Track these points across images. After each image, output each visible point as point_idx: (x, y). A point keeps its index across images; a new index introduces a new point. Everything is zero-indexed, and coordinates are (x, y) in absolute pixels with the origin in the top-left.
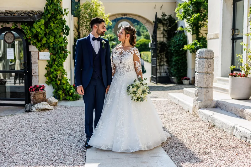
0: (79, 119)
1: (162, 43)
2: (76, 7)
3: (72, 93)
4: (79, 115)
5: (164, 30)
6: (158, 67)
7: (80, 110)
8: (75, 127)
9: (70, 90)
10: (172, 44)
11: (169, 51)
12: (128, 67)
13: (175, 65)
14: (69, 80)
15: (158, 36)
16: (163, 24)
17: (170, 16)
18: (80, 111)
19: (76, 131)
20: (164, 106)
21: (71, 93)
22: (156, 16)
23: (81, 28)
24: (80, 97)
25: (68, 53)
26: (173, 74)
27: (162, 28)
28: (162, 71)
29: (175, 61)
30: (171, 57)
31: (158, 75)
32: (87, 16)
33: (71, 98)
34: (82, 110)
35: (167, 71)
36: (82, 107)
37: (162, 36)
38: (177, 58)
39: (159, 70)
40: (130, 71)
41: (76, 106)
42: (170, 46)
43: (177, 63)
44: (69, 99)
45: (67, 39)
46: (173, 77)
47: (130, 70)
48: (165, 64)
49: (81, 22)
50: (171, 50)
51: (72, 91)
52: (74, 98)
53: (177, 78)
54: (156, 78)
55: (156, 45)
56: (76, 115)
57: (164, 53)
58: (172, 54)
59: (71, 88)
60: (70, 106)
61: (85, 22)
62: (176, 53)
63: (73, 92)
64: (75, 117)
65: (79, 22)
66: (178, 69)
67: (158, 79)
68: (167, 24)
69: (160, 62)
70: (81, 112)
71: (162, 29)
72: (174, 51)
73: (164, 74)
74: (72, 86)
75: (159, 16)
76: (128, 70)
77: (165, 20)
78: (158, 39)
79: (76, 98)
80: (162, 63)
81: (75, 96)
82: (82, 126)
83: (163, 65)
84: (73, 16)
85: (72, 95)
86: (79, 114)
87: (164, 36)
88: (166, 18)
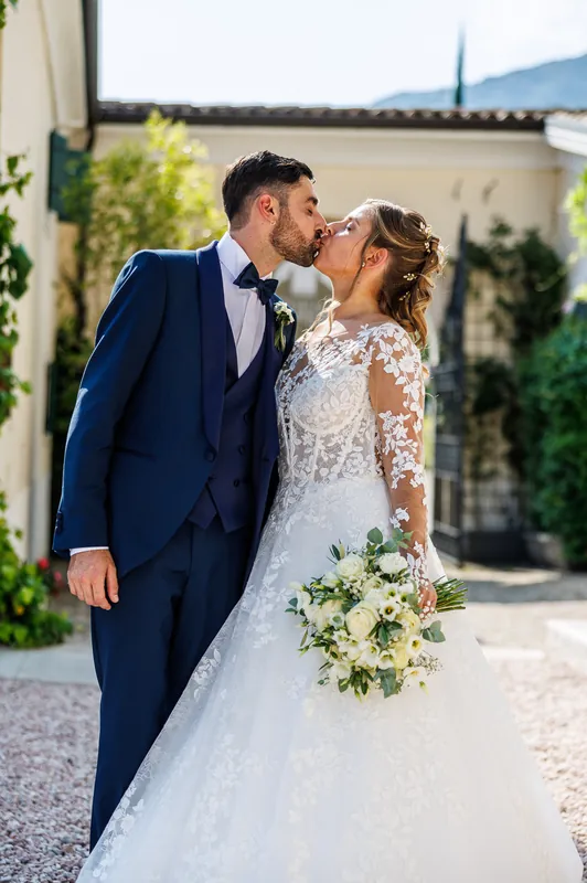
0: (57, 763)
1: (487, 369)
2: (71, 166)
3: (30, 608)
4: (60, 738)
5: (500, 301)
6: (468, 485)
7: (68, 702)
8: (31, 815)
9: (17, 588)
10: (544, 369)
11: (523, 402)
12: (329, 450)
13: (558, 476)
14: (18, 534)
15: (470, 329)
16: (496, 274)
17: (533, 235)
18: (64, 708)
19: (31, 846)
20: (532, 695)
21: (22, 604)
22: (463, 230)
23: (90, 276)
24: (70, 630)
25: (17, 392)
26: (546, 521)
27: (487, 294)
28: (487, 503)
29: (556, 457)
30: (537, 437)
31: (468, 523)
32: (126, 215)
33: (21, 633)
34: (75, 704)
35: (513, 504)
36: (79, 686)
37: (488, 329)
38: (570, 438)
39: (468, 502)
40: (340, 475)
41: (44, 678)
42: (530, 379)
43: (566, 464)
44: (12, 638)
45: (14, 316)
46: (544, 538)
47: (336, 469)
48: (504, 468)
49: (93, 243)
50: (537, 400)
51: (27, 595)
52: (39, 631)
53: (567, 539)
54: (458, 540)
55: (458, 374)
56: (42, 732)
57: (497, 416)
58: (542, 421)
59: (22, 578)
60: (15, 680)
61: (112, 243)
62: (564, 413)
63: (35, 602)
64: (36, 746)
65: (81, 246)
66: (572, 494)
67: (466, 543)
68: (513, 272)
69: (477, 461)
70: (69, 716)
71: (489, 295)
72: (553, 403)
73: (493, 521)
74: (31, 570)
75: (479, 235)
76: (324, 472)
77: (505, 254)
78: (470, 347)
79: (49, 634)
80: (487, 466)
81: (43, 625)
82: (74, 816)
83: (493, 474)
84: (53, 216)
85: (26, 618)
86: (60, 727)
87: (499, 330)
88: (509, 242)
